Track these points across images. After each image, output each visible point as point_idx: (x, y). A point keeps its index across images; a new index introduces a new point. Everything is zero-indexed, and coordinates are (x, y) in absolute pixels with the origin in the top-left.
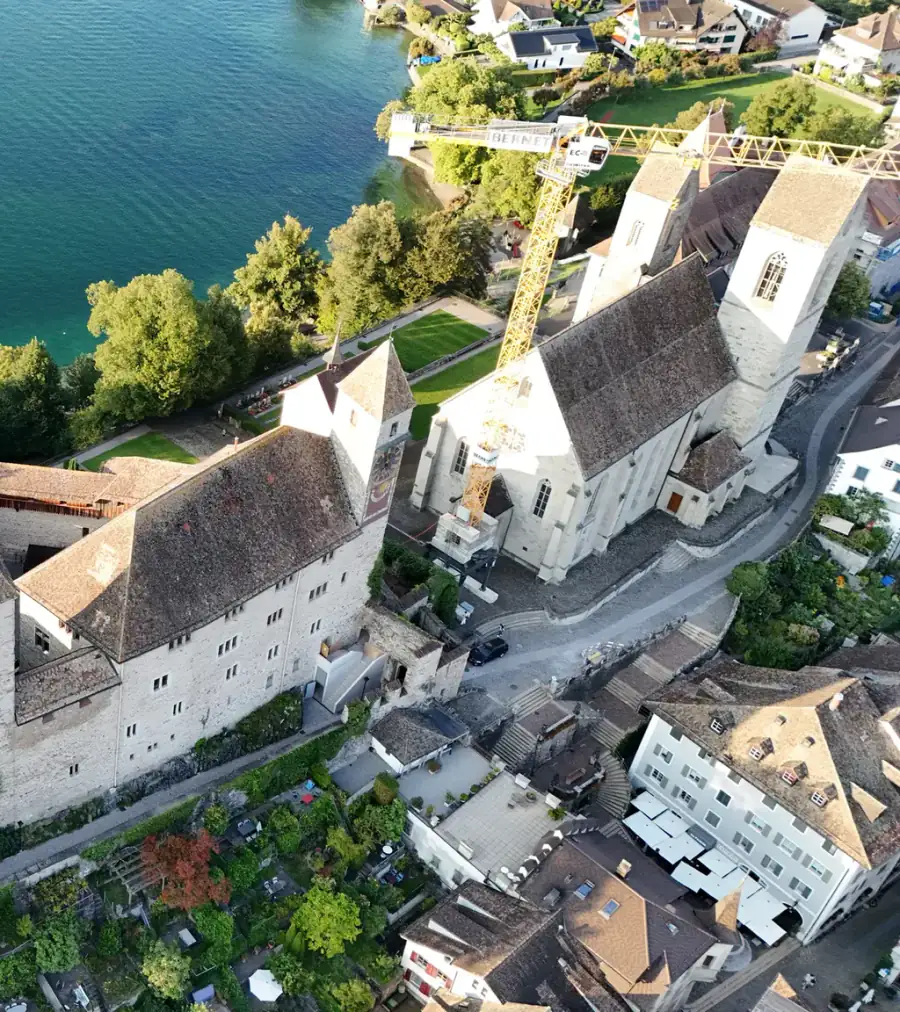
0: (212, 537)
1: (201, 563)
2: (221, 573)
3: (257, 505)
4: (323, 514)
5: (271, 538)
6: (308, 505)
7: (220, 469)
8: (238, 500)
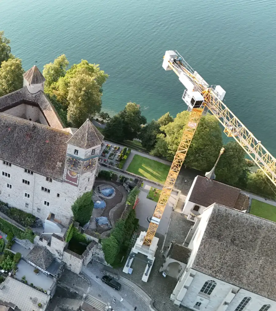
0: (14, 138)
1: (5, 142)
2: (8, 149)
3: (36, 143)
4: (55, 166)
5: (32, 155)
6: (52, 159)
7: (33, 124)
8: (31, 137)
